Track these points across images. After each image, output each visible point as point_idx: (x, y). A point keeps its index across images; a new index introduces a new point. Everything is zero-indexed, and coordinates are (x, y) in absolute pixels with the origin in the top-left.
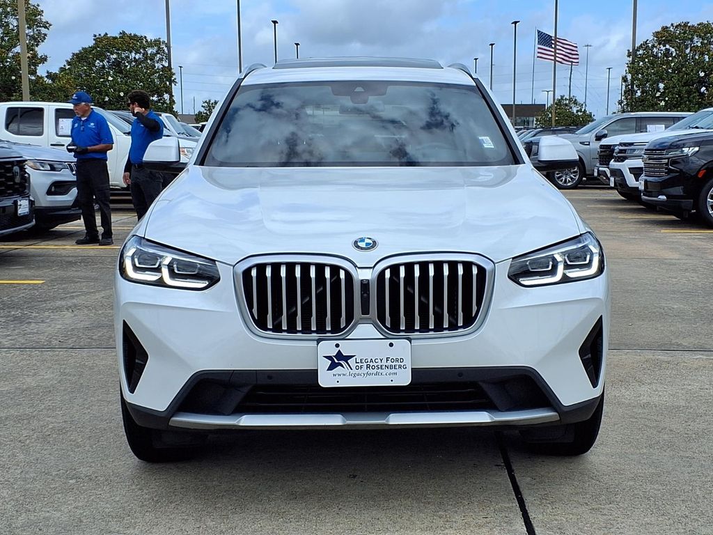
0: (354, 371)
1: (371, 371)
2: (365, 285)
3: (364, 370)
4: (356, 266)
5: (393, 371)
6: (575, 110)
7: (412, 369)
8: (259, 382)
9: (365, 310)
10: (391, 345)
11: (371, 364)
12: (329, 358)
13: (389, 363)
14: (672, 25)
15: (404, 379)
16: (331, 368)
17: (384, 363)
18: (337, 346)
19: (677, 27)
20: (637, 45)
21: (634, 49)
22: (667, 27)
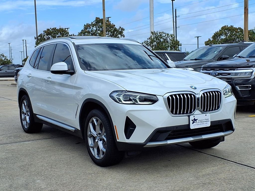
0: (198, 124)
1: (202, 123)
2: (198, 99)
3: (200, 123)
4: (195, 94)
5: (207, 122)
6: (3, 59)
7: (211, 121)
8: (174, 130)
9: (198, 106)
10: (206, 115)
11: (202, 121)
12: (192, 120)
13: (206, 120)
14: (51, 28)
15: (209, 125)
16: (193, 123)
17: (204, 120)
18: (194, 117)
19: (52, 29)
20: (38, 35)
21: (37, 36)
22: (49, 29)
